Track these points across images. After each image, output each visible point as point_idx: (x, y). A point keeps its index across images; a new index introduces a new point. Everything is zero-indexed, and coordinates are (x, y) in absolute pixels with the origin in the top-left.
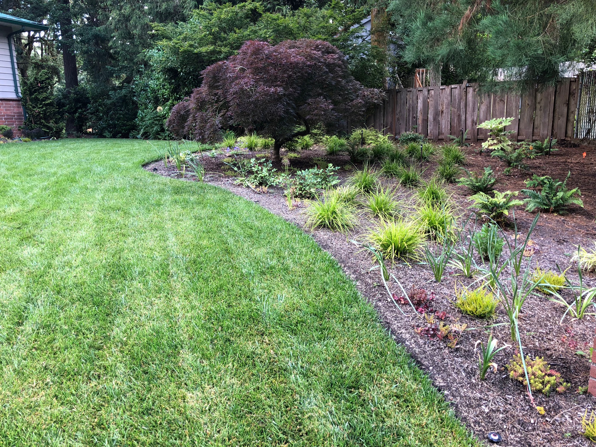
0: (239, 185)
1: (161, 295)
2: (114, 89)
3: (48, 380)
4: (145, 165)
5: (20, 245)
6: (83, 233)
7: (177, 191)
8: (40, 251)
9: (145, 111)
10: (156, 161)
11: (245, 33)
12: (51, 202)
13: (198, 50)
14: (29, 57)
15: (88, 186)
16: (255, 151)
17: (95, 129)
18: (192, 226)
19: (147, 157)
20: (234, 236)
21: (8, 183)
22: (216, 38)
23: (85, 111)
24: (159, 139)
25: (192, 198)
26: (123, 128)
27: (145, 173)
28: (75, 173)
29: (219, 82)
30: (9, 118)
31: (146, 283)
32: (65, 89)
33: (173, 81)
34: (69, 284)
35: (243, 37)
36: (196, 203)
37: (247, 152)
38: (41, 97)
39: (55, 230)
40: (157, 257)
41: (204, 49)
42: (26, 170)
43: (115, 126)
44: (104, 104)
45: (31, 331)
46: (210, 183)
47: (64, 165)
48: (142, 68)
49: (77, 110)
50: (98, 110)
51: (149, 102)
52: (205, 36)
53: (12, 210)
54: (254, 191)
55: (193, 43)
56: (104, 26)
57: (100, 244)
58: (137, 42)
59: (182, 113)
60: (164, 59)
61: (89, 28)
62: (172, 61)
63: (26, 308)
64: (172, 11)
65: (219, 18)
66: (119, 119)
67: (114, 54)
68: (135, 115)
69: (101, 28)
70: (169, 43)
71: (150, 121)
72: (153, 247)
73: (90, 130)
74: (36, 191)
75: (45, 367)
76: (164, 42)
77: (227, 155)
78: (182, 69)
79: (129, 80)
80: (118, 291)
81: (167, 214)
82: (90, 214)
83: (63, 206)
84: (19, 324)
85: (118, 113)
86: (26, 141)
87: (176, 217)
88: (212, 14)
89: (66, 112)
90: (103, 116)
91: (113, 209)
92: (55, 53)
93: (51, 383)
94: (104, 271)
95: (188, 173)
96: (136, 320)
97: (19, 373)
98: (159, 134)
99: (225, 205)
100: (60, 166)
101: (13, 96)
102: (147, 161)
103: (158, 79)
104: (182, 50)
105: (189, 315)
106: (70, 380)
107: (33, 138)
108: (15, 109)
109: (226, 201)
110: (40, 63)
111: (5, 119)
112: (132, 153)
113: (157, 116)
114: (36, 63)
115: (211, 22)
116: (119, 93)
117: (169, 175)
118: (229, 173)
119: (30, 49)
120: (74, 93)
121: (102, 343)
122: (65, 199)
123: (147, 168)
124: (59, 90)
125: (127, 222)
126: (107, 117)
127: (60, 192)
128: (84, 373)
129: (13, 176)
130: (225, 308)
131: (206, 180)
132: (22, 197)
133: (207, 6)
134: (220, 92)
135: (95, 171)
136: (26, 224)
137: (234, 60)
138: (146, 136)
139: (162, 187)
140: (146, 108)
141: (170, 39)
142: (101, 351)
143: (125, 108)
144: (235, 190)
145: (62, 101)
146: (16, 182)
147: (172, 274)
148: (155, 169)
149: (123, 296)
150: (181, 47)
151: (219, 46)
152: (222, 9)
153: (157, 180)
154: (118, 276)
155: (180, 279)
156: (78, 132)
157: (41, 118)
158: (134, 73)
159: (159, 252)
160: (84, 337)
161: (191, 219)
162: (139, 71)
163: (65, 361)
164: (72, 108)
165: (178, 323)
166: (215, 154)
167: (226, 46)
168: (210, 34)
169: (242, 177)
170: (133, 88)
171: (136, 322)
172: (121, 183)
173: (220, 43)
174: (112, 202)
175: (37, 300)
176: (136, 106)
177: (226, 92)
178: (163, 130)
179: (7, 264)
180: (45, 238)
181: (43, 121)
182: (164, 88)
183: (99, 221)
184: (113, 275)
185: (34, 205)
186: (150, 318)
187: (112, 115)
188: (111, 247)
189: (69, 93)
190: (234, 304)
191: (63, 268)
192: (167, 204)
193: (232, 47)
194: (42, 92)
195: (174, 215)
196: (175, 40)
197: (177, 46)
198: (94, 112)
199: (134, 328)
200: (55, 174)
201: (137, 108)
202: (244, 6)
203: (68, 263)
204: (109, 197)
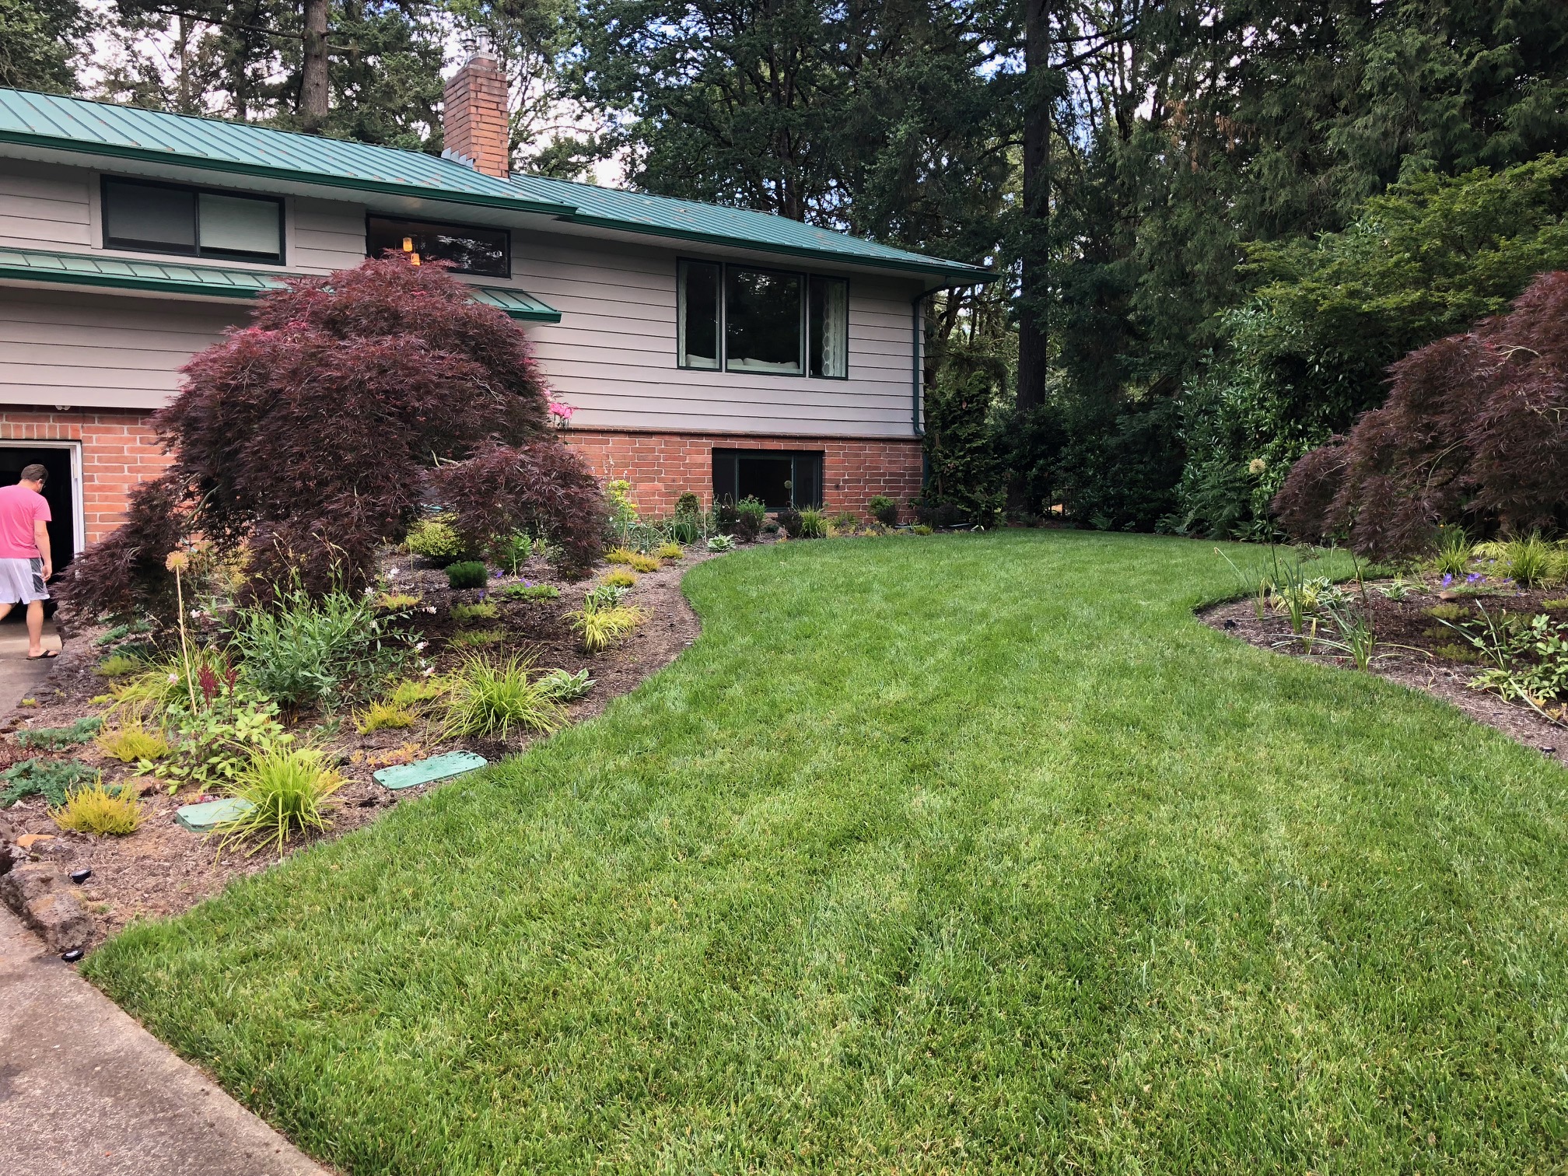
0: (1485, 692)
1: (1249, 987)
2: (1130, 409)
3: (957, 1144)
4: (1202, 611)
5: (907, 781)
6: (1043, 775)
7: (1292, 690)
8: (949, 803)
9: (1204, 465)
10: (1233, 601)
11: (1525, 248)
12: (974, 686)
13: (1374, 303)
14: (946, 342)
15: (1061, 654)
16: (1539, 587)
17: (1071, 508)
18: (1335, 798)
19: (1207, 588)
20: (1472, 851)
21: (887, 630)
22: (1430, 268)
23: (1053, 463)
24: (1236, 539)
25: (1335, 717)
26: (1141, 507)
27: (1201, 633)
28: (1028, 618)
29: (1441, 394)
30: (894, 480)
31: (1204, 943)
32: (1013, 411)
33: (1289, 387)
34: (1013, 902)
35: (1521, 257)
36: (1348, 732)
37: (1509, 589)
38: (963, 433)
39: (982, 759)
40: (1235, 873)
41: (1390, 301)
42: (922, 601)
43: (1120, 500)
44: (1100, 447)
45: (924, 1005)
46: (1388, 676)
47: (1004, 596)
48: (1206, 356)
49: (1035, 458)
50: (1083, 462)
51: (1218, 443)
52: (1397, 264)
53: (894, 693)
54: (1537, 715)
55: (1357, 285)
56: (1124, 260)
57: (1087, 809)
58: (1200, 290)
59: (1322, 476)
60: (1271, 332)
61: (1088, 267)
62: (1293, 337)
63: (915, 942)
64: (1305, 207)
65: (1447, 214)
66: (1133, 483)
67: (1140, 323)
68: (1177, 475)
69: (1116, 265)
70: (1289, 290)
71: (1215, 492)
72: (1224, 841)
73: (1058, 508)
74: (943, 654)
75: (953, 1106)
76: (1277, 289)
77: (1443, 596)
78: (1319, 354)
79: (1168, 387)
80: (1133, 948)
81: (1262, 753)
82: (1062, 727)
83: (1000, 699)
84: (901, 979)
85: (1131, 470)
86: (921, 533)
87: (1288, 764)
88: (1423, 204)
89: (1010, 465)
90: (1094, 475)
91: (1120, 721)
92: (1000, 329)
93: (964, 1154)
94: (1096, 885)
95: (1321, 641)
96: (1176, 1042)
97: (896, 1101)
98: (1236, 527)
99: (1439, 748)
100: (994, 599)
101: (907, 431)
102: (1207, 598)
103: (1249, 383)
104: (1325, 305)
105: (1332, 1068)
106: (1007, 1159)
107: (936, 528)
108: (907, 461)
109: (1441, 736)
110: (966, 354)
111: (885, 481)
112: (1167, 576)
113: (1235, 480)
114: (958, 356)
115: (1422, 225)
116: (1140, 421)
117: (1269, 644)
118: (1450, 650)
119: (950, 325)
120: (1034, 422)
121: (1086, 1083)
122: (1006, 682)
123: (1208, 619)
124: (1002, 415)
125: (1155, 762)
126: (1104, 478)
127: (994, 663)
128: (1042, 1154)
129: (898, 614)
130: (1449, 1078)
131: (1377, 666)
132: (913, 667)
133: (1409, 184)
134: (1443, 421)
135: (1076, 618)
136: (920, 732)
137: (1494, 329)
138: (1200, 530)
139: (1248, 674)
140: (1209, 457)
141: (1293, 280)
142: (1083, 1105)
143: (1153, 457)
144: (1471, 705)
145: (1005, 439)
146: (902, 629)
147: (1279, 933)
148: (1230, 624)
149: (1144, 966)
150: (1325, 297)
151: (1438, 289)
152: (1459, 186)
153: (1236, 653)
154: (1132, 907)
155: (1301, 952)
156: (1030, 514)
157: (958, 481)
158: (1185, 368)
159: (1240, 861)
160: (1043, 1054)
161: (1333, 777)
162: (1198, 364)
163: (996, 1106)
164: (1023, 457)
165: (1299, 1085)
166: (1404, 590)
167: (1460, 288)
168: (1413, 258)
169: (1495, 665)
170: (1178, 407)
171: (1176, 1046)
172: (1139, 656)
173: (1444, 281)
174: (1118, 703)
175: (940, 927)
176: (1180, 453)
177: (1464, 421)
178: (1247, 516)
179: (881, 824)
180: (960, 774)
181: (961, 487)
182: (1262, 407)
183: (1084, 748)
184: (1119, 900)
185: (938, 688)
186: (1215, 1047)
187: (1116, 474)
188: (1116, 823)
189: (1022, 420)
190: (1478, 1071)
191: (998, 858)
192: (1265, 727)
193: (1481, 290)
194: (968, 422)
195: (1283, 758)
196: (1306, 283)
197: (1312, 297)
198: (1075, 467)
199: (1173, 1064)
200: (984, 615)
201: (1183, 456)
202: (1531, 172)
203: (1009, 848)
204: (1109, 689)
